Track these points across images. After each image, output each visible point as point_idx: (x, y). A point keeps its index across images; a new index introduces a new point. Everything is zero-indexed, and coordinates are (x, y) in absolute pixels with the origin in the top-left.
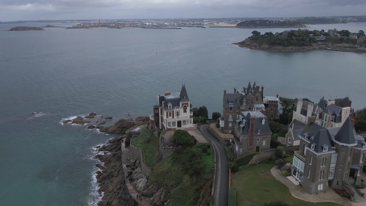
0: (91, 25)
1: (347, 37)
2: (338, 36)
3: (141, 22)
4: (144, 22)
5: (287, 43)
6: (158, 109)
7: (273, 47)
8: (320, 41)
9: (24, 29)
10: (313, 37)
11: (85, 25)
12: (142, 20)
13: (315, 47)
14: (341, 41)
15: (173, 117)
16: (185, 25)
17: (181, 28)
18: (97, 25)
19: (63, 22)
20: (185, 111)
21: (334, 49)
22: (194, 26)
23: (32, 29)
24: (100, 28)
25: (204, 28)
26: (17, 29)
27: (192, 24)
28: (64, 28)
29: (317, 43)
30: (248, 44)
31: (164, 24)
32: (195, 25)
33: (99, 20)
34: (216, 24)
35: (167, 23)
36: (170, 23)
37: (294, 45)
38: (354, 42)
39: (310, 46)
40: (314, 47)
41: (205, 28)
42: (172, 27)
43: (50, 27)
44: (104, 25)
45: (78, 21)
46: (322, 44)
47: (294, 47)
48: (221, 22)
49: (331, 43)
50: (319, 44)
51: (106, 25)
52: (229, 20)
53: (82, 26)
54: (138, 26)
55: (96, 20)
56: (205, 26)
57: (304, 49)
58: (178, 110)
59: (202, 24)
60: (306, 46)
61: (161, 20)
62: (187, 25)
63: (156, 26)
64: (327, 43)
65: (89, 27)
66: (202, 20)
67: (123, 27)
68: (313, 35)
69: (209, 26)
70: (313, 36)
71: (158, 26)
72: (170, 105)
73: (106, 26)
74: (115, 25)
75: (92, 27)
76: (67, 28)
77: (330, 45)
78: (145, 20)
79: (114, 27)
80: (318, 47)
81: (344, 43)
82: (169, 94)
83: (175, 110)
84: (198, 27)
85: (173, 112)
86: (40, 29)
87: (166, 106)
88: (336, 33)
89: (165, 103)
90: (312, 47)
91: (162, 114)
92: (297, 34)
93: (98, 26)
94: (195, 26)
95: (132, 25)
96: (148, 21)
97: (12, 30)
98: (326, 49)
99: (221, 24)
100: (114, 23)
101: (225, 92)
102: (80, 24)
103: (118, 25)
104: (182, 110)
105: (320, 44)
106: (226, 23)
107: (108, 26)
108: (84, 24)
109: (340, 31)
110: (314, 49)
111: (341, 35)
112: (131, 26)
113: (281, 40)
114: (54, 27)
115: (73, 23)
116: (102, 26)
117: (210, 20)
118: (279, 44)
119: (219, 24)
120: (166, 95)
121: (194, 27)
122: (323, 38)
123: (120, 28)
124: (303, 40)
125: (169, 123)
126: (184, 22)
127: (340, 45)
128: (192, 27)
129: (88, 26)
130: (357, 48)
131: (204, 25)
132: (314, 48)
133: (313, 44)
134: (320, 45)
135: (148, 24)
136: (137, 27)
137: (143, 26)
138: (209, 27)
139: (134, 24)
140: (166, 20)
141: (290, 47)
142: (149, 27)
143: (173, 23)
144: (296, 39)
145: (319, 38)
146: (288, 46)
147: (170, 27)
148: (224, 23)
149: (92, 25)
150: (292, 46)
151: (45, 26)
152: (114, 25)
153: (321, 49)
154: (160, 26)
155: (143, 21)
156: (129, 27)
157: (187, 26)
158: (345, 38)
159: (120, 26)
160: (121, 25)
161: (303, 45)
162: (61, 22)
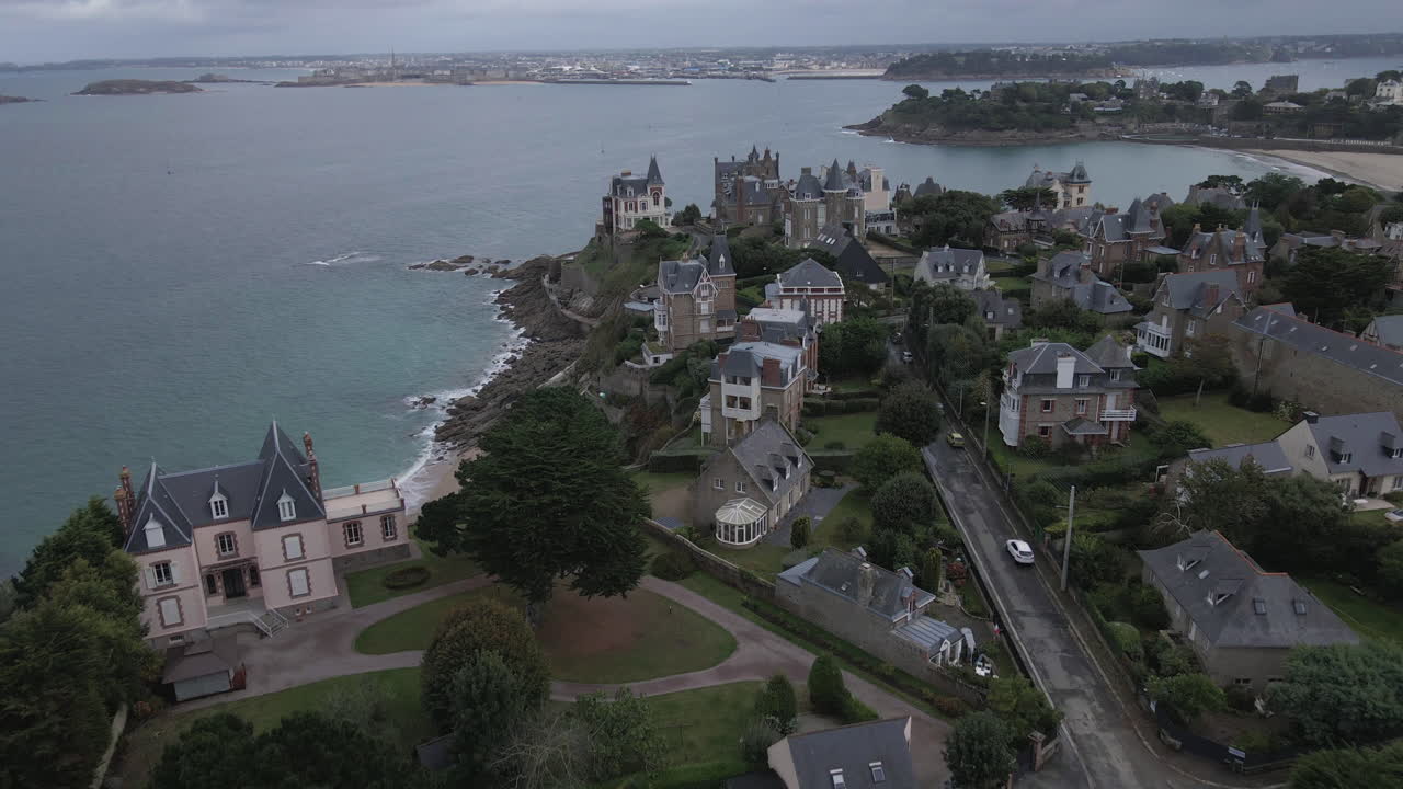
0: (364, 74)
1: (1188, 104)
2: (1163, 98)
3: (544, 64)
4: (555, 64)
5: (1001, 122)
6: (611, 200)
7: (958, 134)
8: (1104, 114)
9: (132, 88)
10: (1082, 103)
11: (342, 74)
12: (547, 56)
13: (1089, 134)
14: (1169, 113)
15: (636, 211)
16: (701, 73)
17: (686, 84)
18: (385, 73)
19: (250, 66)
20: (656, 203)
21: (1142, 139)
22: (735, 74)
23: (160, 90)
24: (397, 84)
25: (770, 81)
26: (105, 89)
27: (731, 69)
28: (266, 84)
29: (1093, 119)
30: (888, 127)
31: (627, 69)
32: (737, 70)
33: (393, 55)
34: (816, 67)
35: (637, 67)
36: (651, 66)
37: (1024, 126)
38: (1206, 115)
39: (1070, 131)
40: (1083, 133)
41: (774, 81)
42: (657, 80)
43: (215, 81)
44: (411, 72)
45: (307, 59)
46: (1110, 125)
47: (1020, 133)
48: (836, 60)
49: (1135, 120)
50: (1099, 125)
51: (417, 73)
52: (865, 55)
53: (332, 79)
54: (534, 75)
55: (382, 56)
56: (771, 75)
57: (1048, 138)
58: (643, 198)
59: (765, 67)
60: (1057, 129)
61: (617, 55)
62: (711, 71)
63: (598, 76)
64: (1124, 122)
65: (354, 81)
66: (769, 54)
67: (478, 80)
68: (1085, 96)
69: (787, 76)
70: (1083, 99)
71: (605, 77)
72: (629, 189)
73: (417, 77)
74: (452, 71)
75: (369, 79)
76: (282, 85)
77: (1132, 127)
78: (557, 55)
79: (448, 80)
80: (1095, 134)
81: (1178, 121)
82: (630, 174)
83: (640, 199)
84: (749, 78)
85: (636, 203)
86: (186, 88)
87: (624, 191)
88: (1155, 91)
89: (622, 189)
90: (1077, 131)
91: (617, 210)
92: (1034, 93)
93: (389, 78)
94: (739, 74)
95: (511, 73)
96: (570, 57)
97: (88, 91)
98: (1119, 139)
99: (833, 68)
100: (444, 65)
101: (716, 159)
102: (325, 71)
103: (463, 71)
104: (650, 200)
105: (1103, 124)
106: (852, 62)
107: (425, 76)
108: (339, 69)
109: (1173, 85)
110: (1083, 139)
111: (1173, 95)
112: (507, 75)
113: (982, 112)
114: (226, 81)
115: (287, 66)
116: (404, 77)
117: (798, 54)
118: (975, 124)
119: (827, 67)
120: (623, 175)
121: (734, 77)
122: (1114, 104)
123: (467, 84)
124: (1048, 110)
125: (630, 220)
126: (702, 60)
127: (1162, 125)
128: (727, 77)
129: (352, 76)
130: (1203, 135)
131: (771, 70)
132: (1081, 136)
133: (1082, 124)
134: (1104, 128)
135: (567, 68)
136: (531, 78)
137: (553, 78)
138: (791, 78)
139: (516, 69)
140: (634, 56)
141: (1009, 133)
142: (571, 80)
143: (659, 65)
144: (1029, 110)
145: (1102, 106)
146: (1000, 130)
147: (650, 79)
148: (843, 65)
149: (370, 73)
150: (1013, 128)
151: (198, 77)
152: (448, 73)
153: (1104, 138)
154: (612, 75)
155: (548, 60)
156: (500, 79)
157: (709, 77)
158: (1181, 104)
159: (469, 78)
160: (472, 73)
161: (1048, 126)
162: (243, 65)
